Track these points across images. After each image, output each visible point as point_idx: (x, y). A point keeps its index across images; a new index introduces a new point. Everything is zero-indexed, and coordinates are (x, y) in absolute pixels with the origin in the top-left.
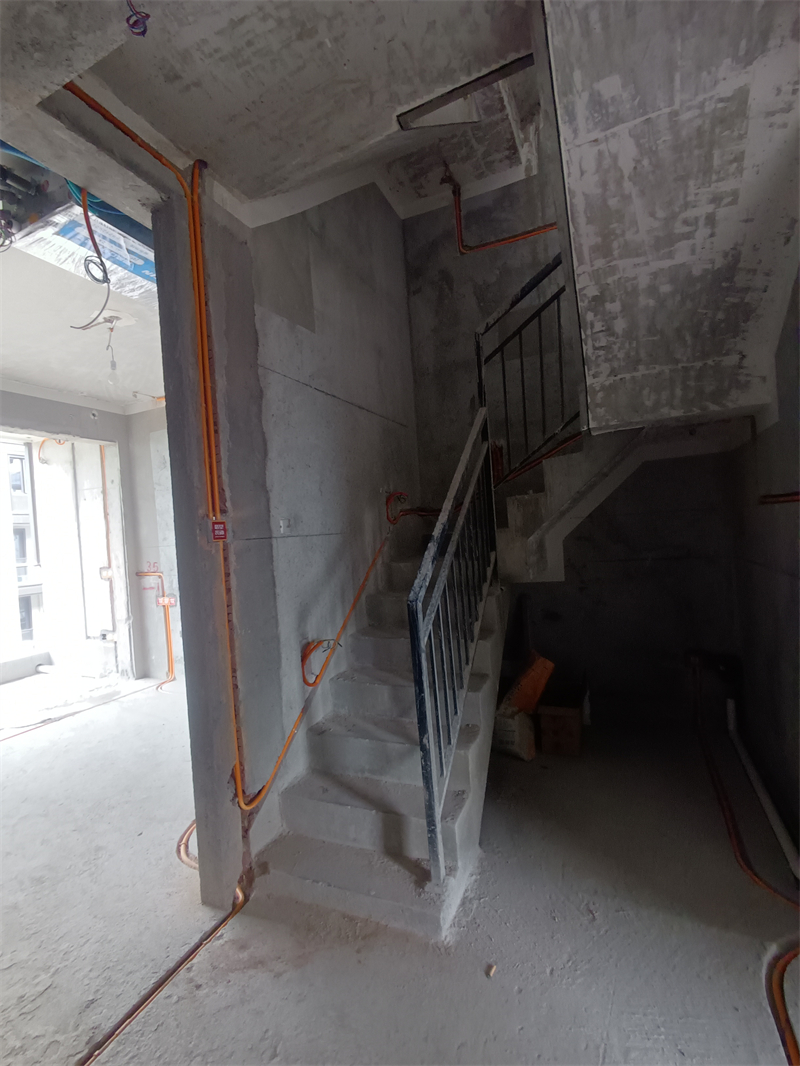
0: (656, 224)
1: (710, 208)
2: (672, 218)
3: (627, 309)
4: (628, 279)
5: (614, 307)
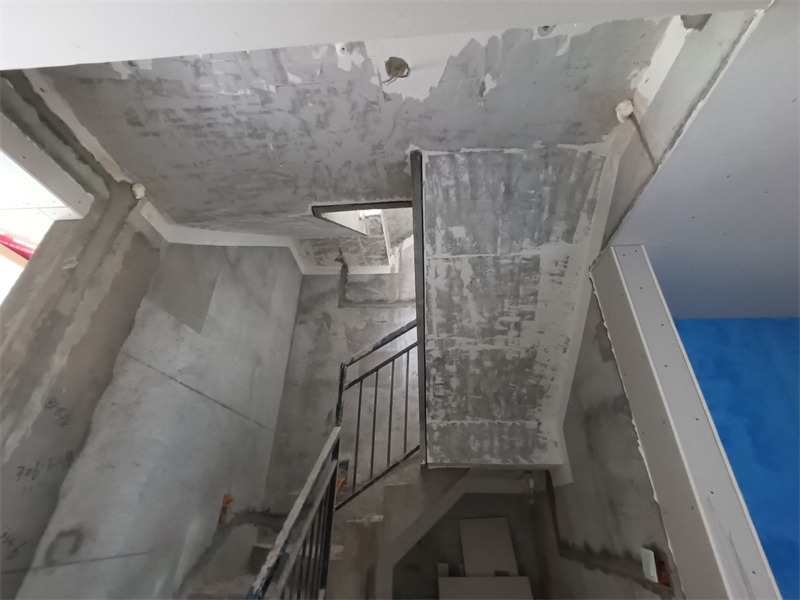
0: (483, 320)
1: (518, 319)
2: (494, 318)
3: (461, 372)
4: (462, 352)
5: (452, 369)
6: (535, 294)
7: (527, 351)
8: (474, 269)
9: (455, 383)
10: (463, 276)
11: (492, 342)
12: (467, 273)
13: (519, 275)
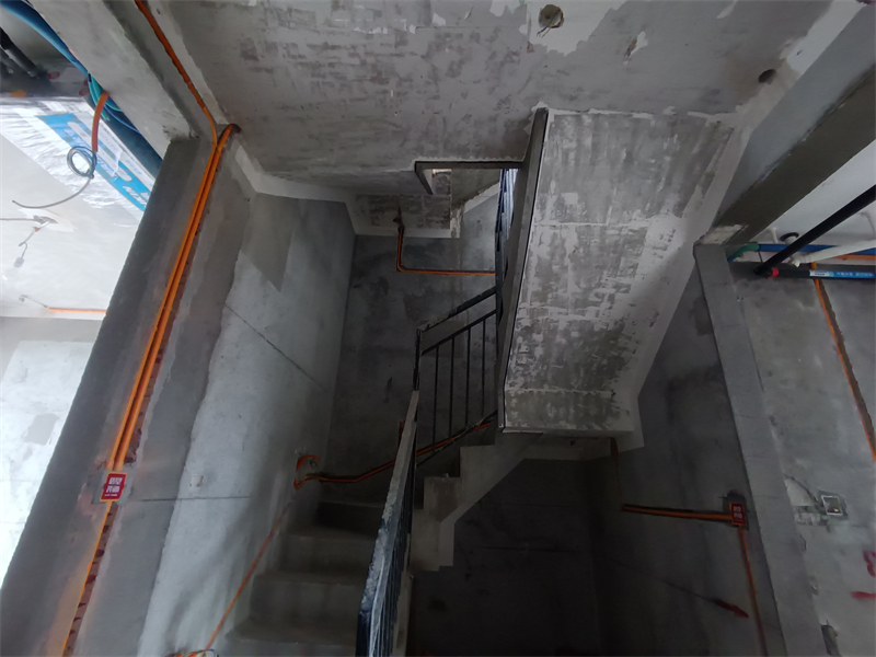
0: (579, 291)
1: (613, 291)
2: (589, 289)
3: (547, 342)
4: (552, 321)
5: (538, 338)
6: (635, 267)
7: (616, 323)
8: (579, 238)
9: (539, 352)
10: (566, 245)
11: (583, 313)
12: (571, 241)
13: (623, 246)
